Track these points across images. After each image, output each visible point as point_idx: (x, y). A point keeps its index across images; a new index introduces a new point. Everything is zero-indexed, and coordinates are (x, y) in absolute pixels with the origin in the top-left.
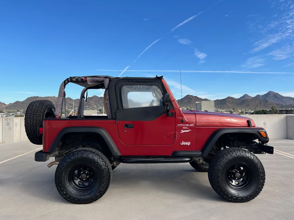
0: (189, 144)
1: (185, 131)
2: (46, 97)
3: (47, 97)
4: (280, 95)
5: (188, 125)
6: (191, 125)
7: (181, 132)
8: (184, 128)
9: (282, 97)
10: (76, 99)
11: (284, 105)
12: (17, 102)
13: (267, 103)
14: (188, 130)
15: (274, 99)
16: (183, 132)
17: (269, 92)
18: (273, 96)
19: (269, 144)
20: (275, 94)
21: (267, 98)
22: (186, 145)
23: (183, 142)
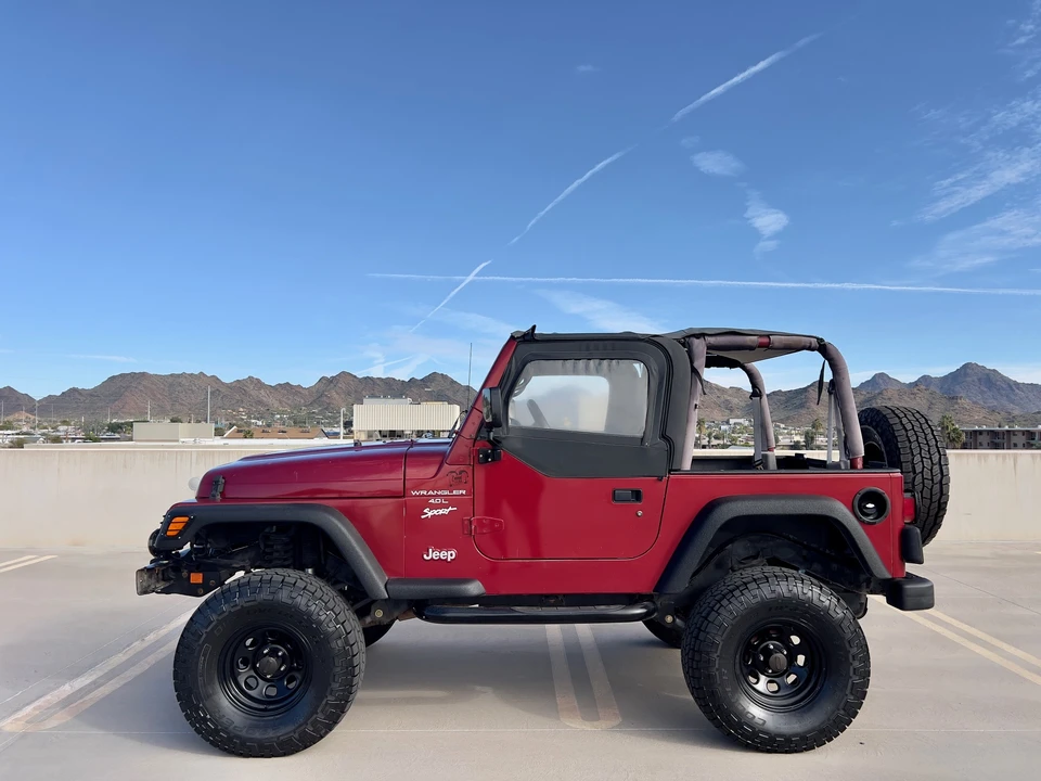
2: (172, 375)
3: (179, 376)
4: (1002, 376)
9: (1012, 386)
10: (279, 385)
11: (1017, 412)
12: (74, 390)
13: (956, 406)
15: (982, 392)
17: (966, 366)
18: (979, 380)
20: (988, 375)
21: (957, 388)
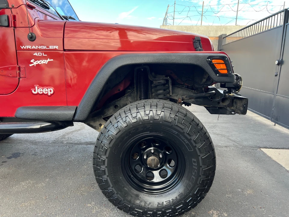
0: (51, 91)
1: (39, 62)
5: (44, 47)
6: (51, 47)
7: (31, 65)
8: (36, 54)
14: (46, 58)
16: (35, 63)
19: (242, 93)
22: (43, 94)
23: (36, 88)
